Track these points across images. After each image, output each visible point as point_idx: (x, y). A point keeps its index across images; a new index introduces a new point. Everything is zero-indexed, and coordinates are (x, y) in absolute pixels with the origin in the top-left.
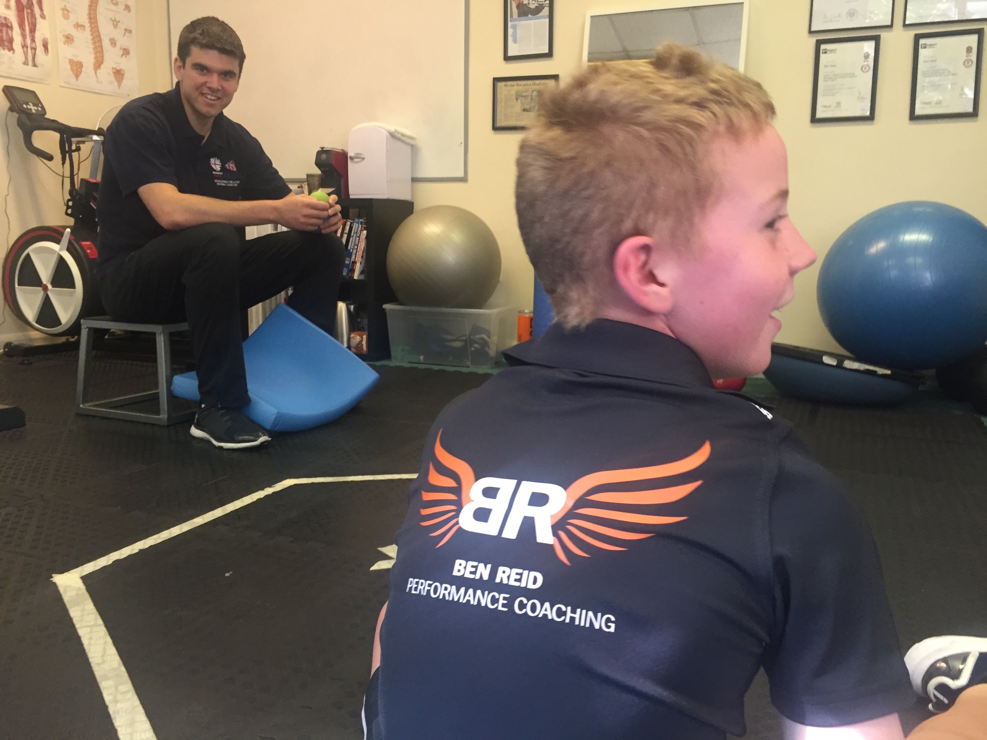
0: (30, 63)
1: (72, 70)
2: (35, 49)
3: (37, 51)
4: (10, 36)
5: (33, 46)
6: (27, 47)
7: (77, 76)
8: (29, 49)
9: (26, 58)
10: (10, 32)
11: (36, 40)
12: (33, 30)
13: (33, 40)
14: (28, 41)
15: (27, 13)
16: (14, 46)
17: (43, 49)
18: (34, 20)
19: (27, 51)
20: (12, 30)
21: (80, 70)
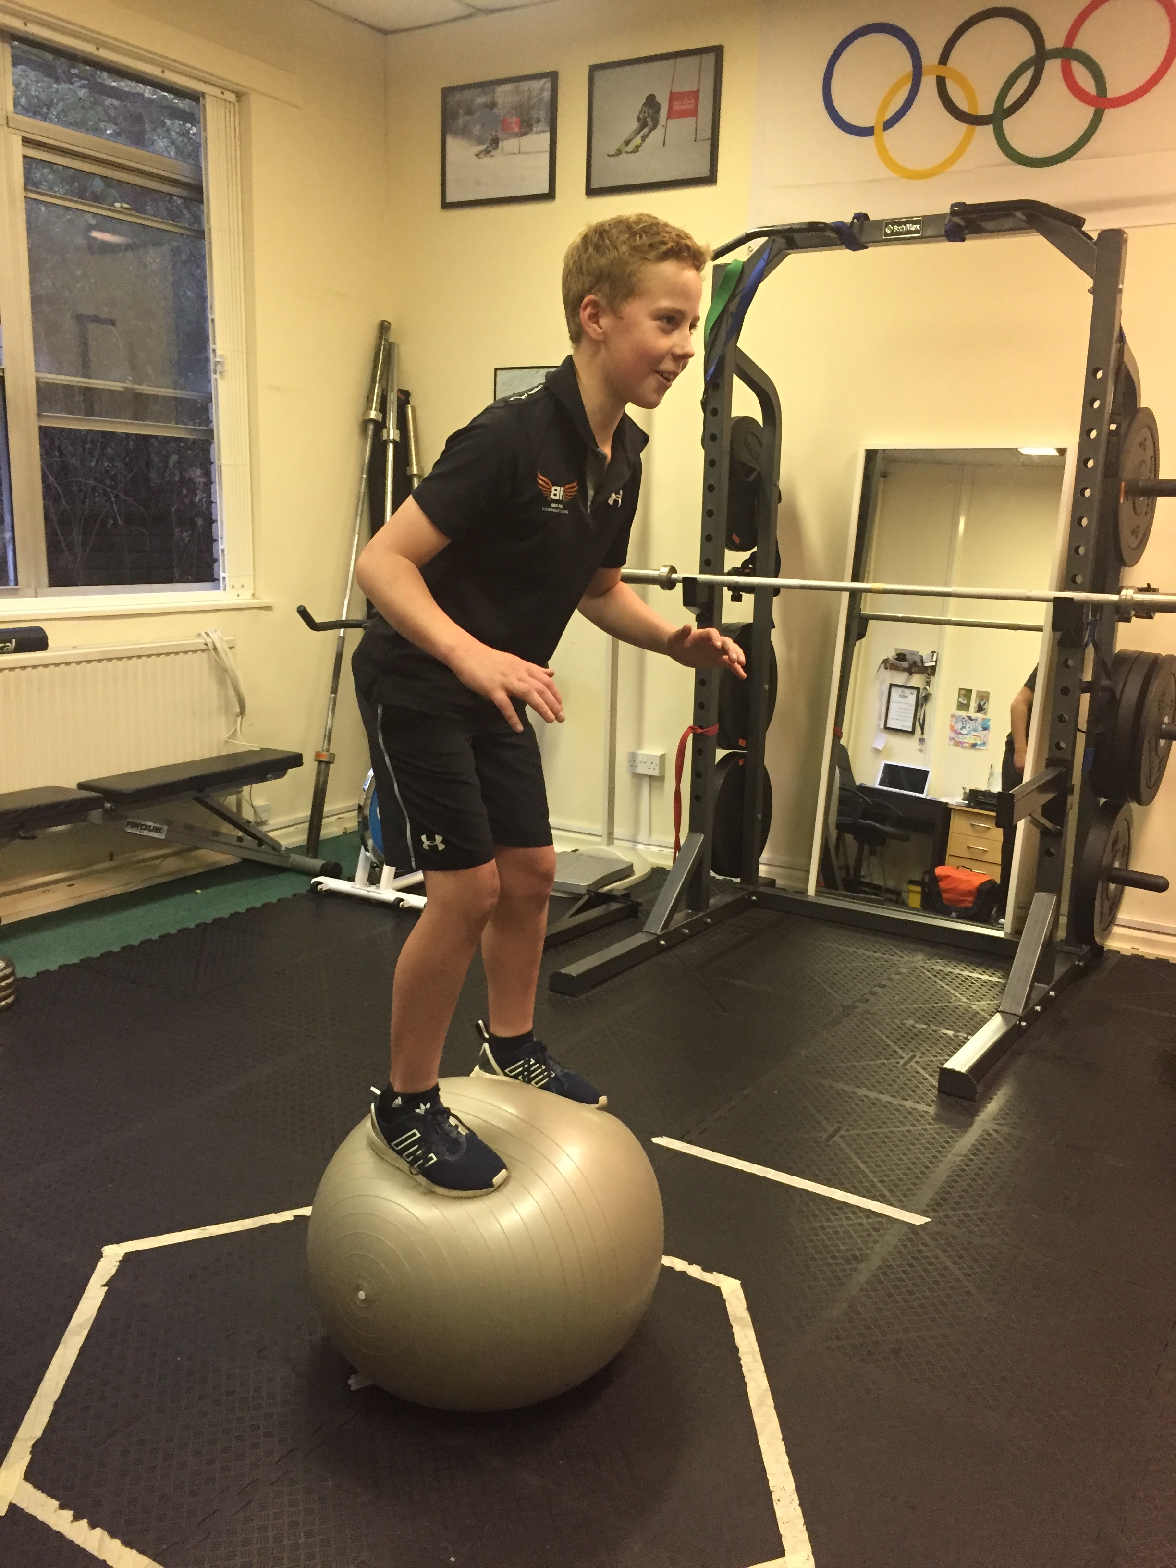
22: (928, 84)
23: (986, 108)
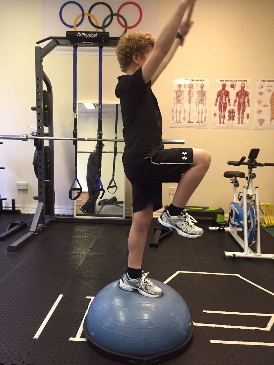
0: (240, 123)
1: (259, 123)
2: (243, 118)
3: (244, 119)
4: (234, 115)
5: (243, 117)
6: (240, 118)
7: (261, 125)
8: (241, 118)
9: (239, 122)
10: (234, 114)
11: (244, 115)
12: (243, 112)
13: (243, 115)
14: (241, 116)
15: (242, 106)
16: (235, 118)
17: (246, 117)
18: (244, 108)
19: (240, 120)
20: (235, 113)
21: (263, 122)
22: (86, 18)
23: (100, 25)
